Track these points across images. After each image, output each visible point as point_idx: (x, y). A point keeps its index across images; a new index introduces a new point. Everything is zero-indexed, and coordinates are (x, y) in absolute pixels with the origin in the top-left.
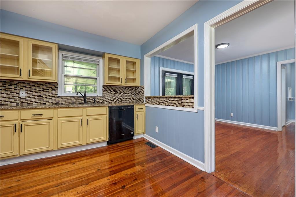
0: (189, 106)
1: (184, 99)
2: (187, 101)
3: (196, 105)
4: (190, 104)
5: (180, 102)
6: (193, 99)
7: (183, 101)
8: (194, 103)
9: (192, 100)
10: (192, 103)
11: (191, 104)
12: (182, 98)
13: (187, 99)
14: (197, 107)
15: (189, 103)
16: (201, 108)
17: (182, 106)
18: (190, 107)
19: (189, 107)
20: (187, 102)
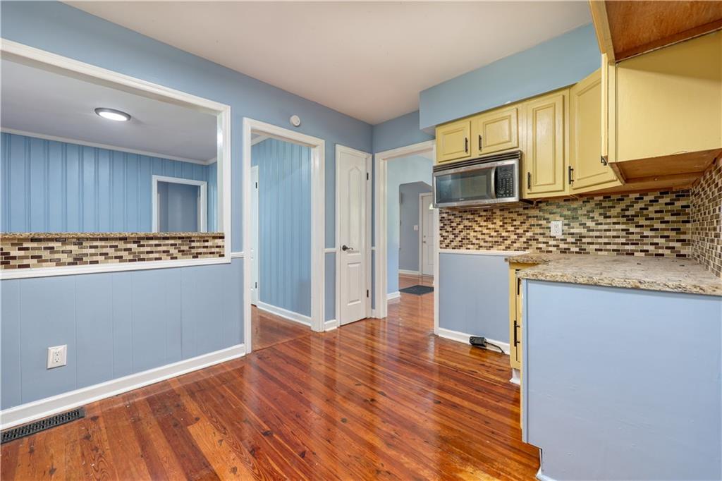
0: (213, 253)
1: (198, 241)
2: (206, 244)
3: (227, 250)
4: (213, 250)
5: (185, 248)
6: (221, 240)
7: (193, 244)
8: (223, 247)
9: (219, 242)
10: (219, 247)
11: (217, 250)
12: (193, 239)
13: (207, 241)
14: (229, 254)
15: (211, 247)
16: (236, 254)
17: (191, 256)
18: (215, 255)
19: (212, 255)
20: (207, 247)
